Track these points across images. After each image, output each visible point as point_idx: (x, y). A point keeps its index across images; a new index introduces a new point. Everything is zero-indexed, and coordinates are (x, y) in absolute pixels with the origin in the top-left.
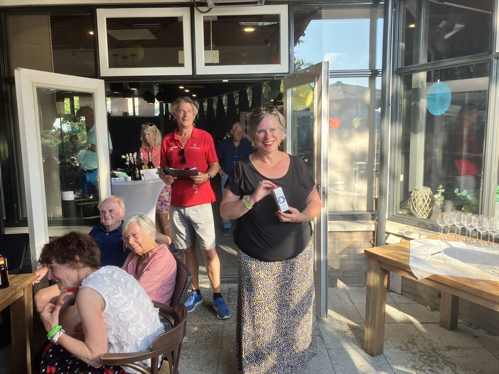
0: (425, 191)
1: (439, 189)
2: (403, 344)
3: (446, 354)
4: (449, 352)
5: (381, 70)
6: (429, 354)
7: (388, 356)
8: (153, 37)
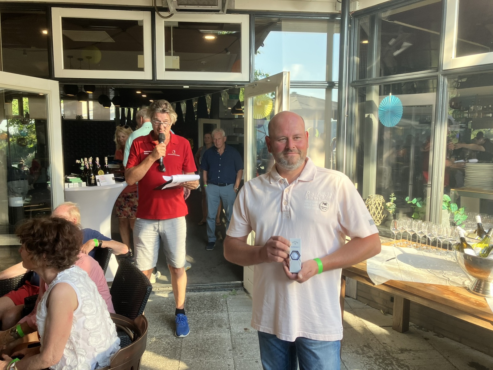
0: (378, 199)
1: (391, 197)
2: (359, 349)
3: (400, 357)
4: (402, 354)
5: (338, 83)
6: (384, 357)
7: (345, 361)
8: (111, 40)
